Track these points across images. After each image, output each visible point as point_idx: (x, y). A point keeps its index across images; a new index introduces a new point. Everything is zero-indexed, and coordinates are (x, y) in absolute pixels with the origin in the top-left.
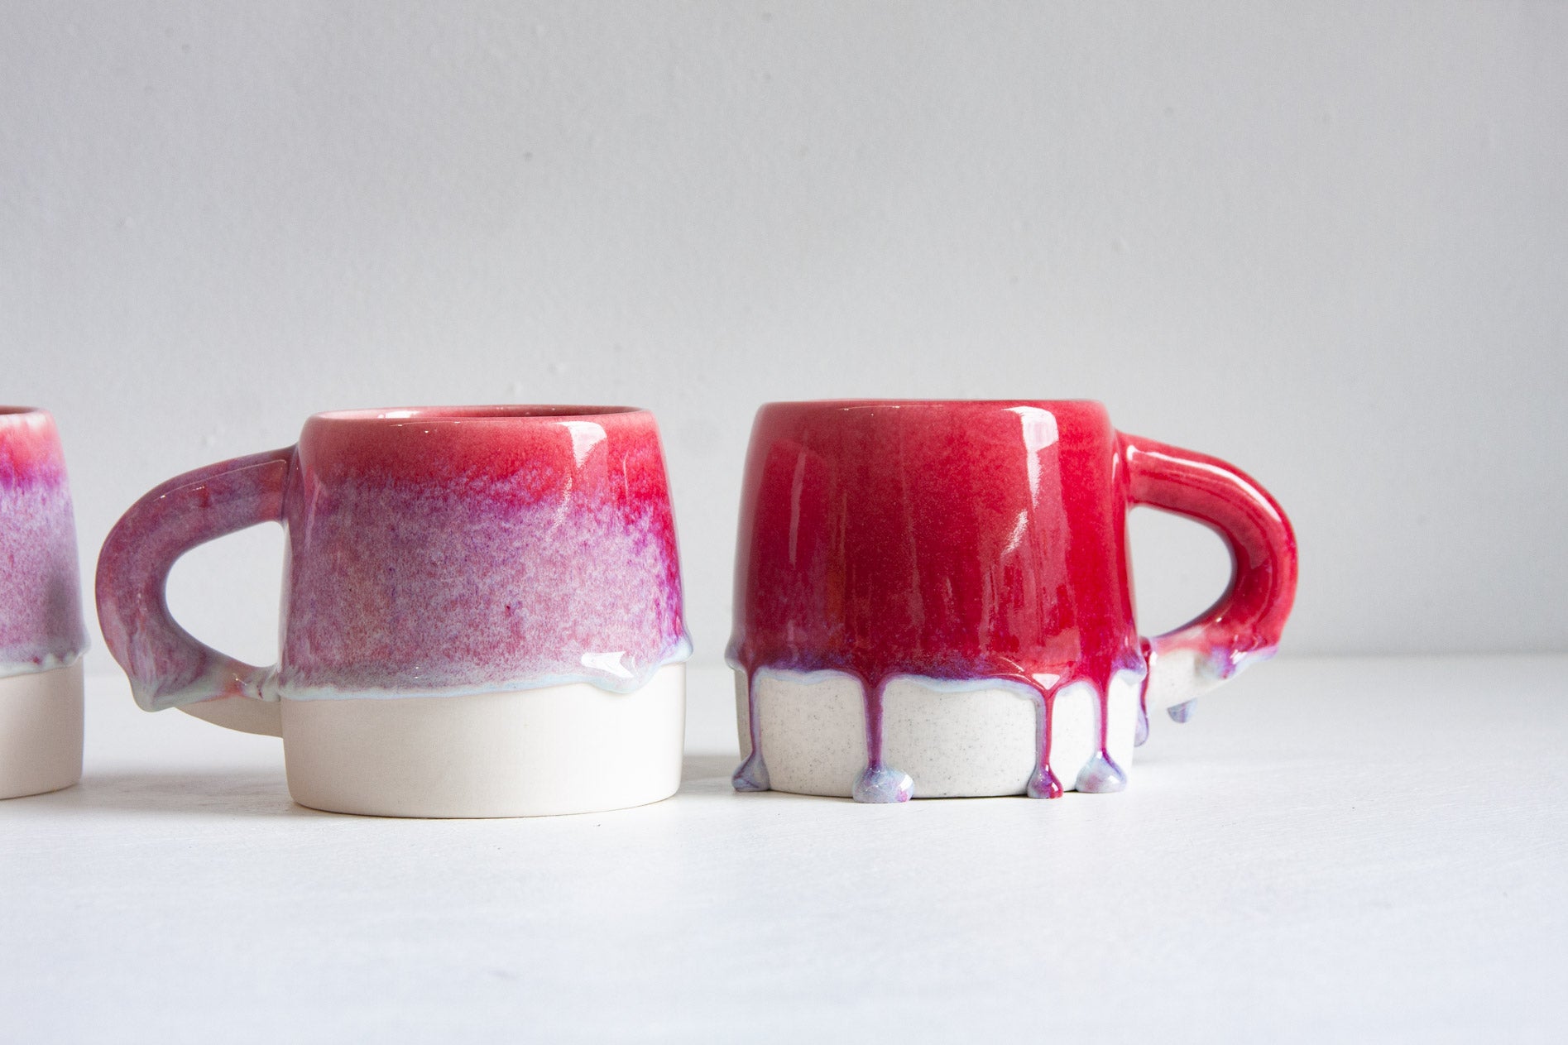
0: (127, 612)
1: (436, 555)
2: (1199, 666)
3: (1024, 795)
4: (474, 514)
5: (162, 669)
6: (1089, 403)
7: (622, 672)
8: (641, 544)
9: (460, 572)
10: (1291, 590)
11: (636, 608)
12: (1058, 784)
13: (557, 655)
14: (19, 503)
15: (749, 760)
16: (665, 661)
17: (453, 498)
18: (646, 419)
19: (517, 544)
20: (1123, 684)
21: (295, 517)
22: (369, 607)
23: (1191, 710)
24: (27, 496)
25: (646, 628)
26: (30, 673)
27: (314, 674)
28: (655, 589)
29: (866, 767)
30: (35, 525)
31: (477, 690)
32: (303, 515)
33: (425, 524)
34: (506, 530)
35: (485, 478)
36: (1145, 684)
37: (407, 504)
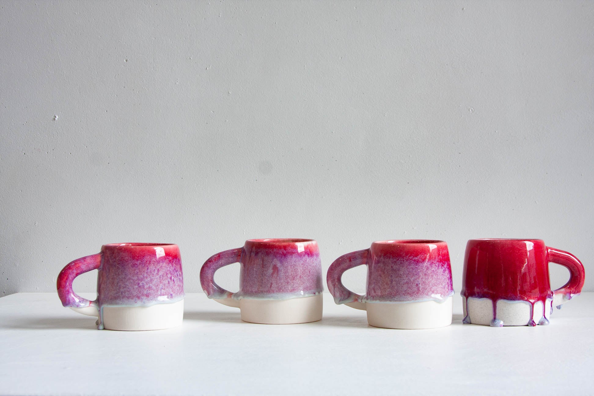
0: (333, 283)
1: (402, 273)
2: (564, 297)
3: (527, 325)
4: (410, 264)
5: (341, 296)
6: (541, 240)
7: (441, 298)
8: (444, 271)
9: (407, 277)
10: (583, 281)
11: (444, 284)
12: (535, 323)
13: (427, 295)
14: (311, 260)
15: (466, 317)
16: (450, 296)
17: (405, 261)
18: (445, 243)
19: (419, 271)
20: (548, 301)
21: (370, 264)
22: (387, 284)
23: (561, 307)
24: (313, 258)
25: (446, 288)
26: (314, 296)
27: (374, 298)
28: (448, 280)
29: (493, 319)
30: (314, 265)
31: (411, 302)
32: (372, 263)
33: (399, 266)
34: (416, 268)
35: (412, 256)
36: (552, 302)
37: (395, 262)
